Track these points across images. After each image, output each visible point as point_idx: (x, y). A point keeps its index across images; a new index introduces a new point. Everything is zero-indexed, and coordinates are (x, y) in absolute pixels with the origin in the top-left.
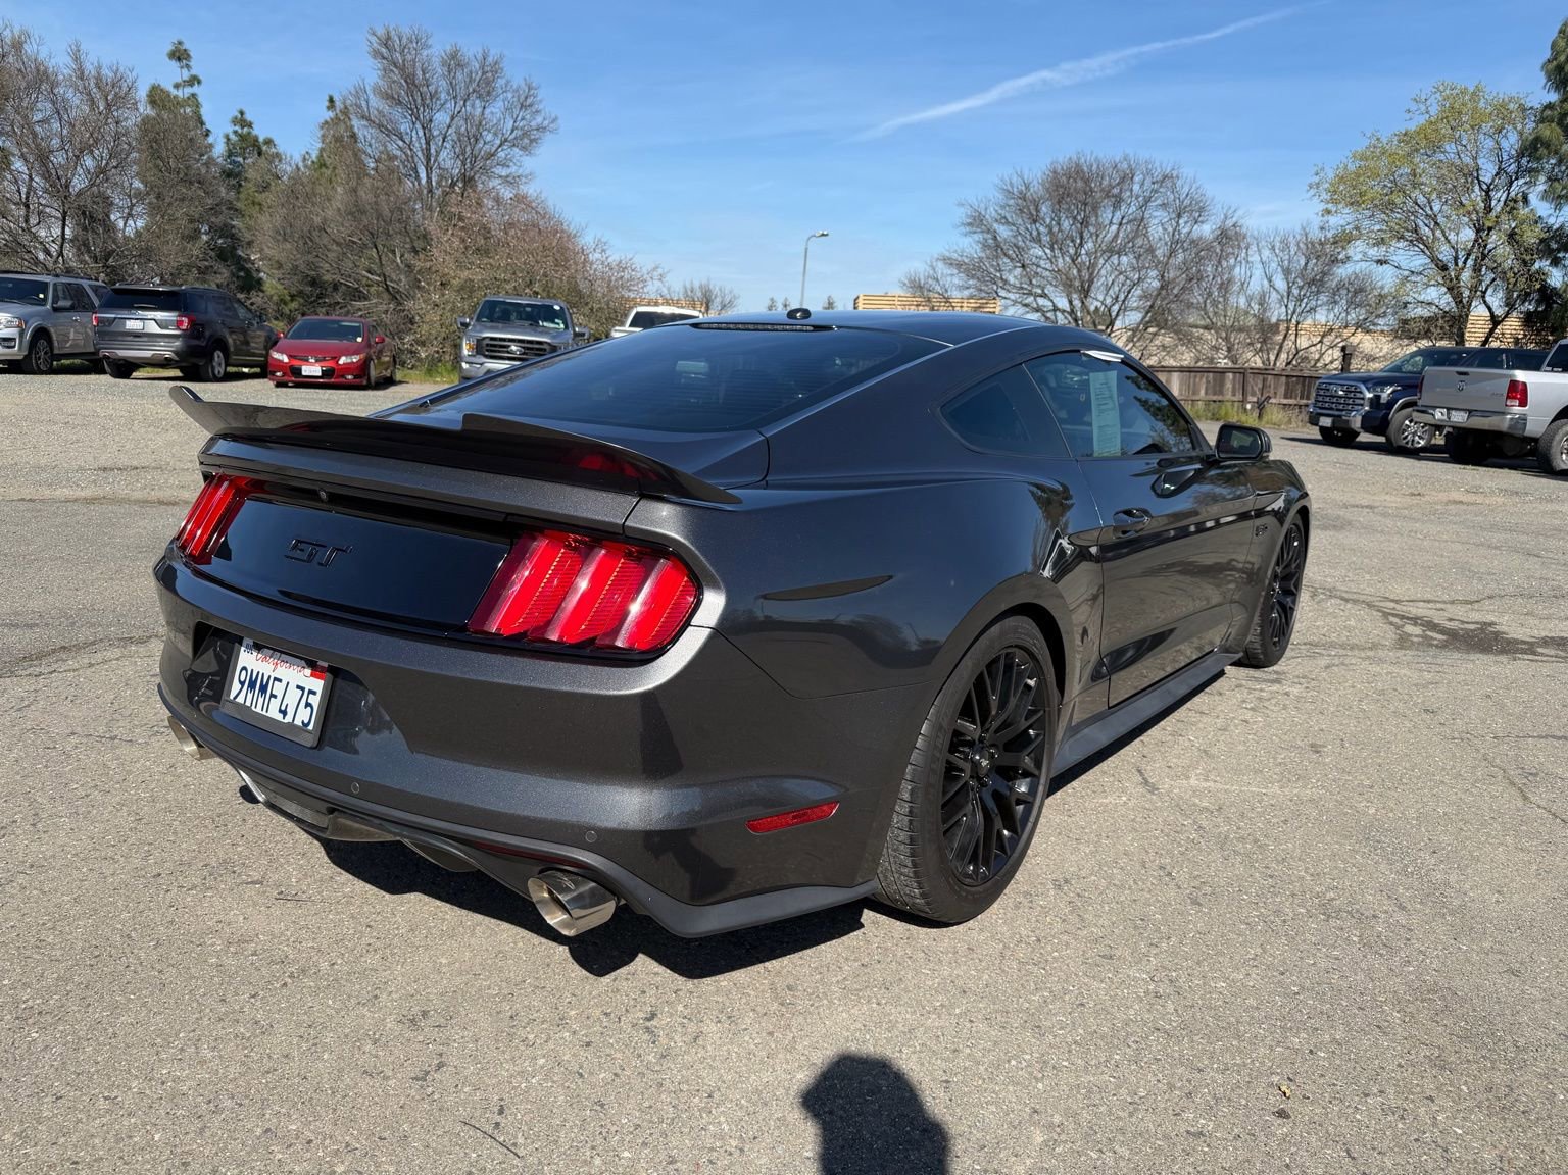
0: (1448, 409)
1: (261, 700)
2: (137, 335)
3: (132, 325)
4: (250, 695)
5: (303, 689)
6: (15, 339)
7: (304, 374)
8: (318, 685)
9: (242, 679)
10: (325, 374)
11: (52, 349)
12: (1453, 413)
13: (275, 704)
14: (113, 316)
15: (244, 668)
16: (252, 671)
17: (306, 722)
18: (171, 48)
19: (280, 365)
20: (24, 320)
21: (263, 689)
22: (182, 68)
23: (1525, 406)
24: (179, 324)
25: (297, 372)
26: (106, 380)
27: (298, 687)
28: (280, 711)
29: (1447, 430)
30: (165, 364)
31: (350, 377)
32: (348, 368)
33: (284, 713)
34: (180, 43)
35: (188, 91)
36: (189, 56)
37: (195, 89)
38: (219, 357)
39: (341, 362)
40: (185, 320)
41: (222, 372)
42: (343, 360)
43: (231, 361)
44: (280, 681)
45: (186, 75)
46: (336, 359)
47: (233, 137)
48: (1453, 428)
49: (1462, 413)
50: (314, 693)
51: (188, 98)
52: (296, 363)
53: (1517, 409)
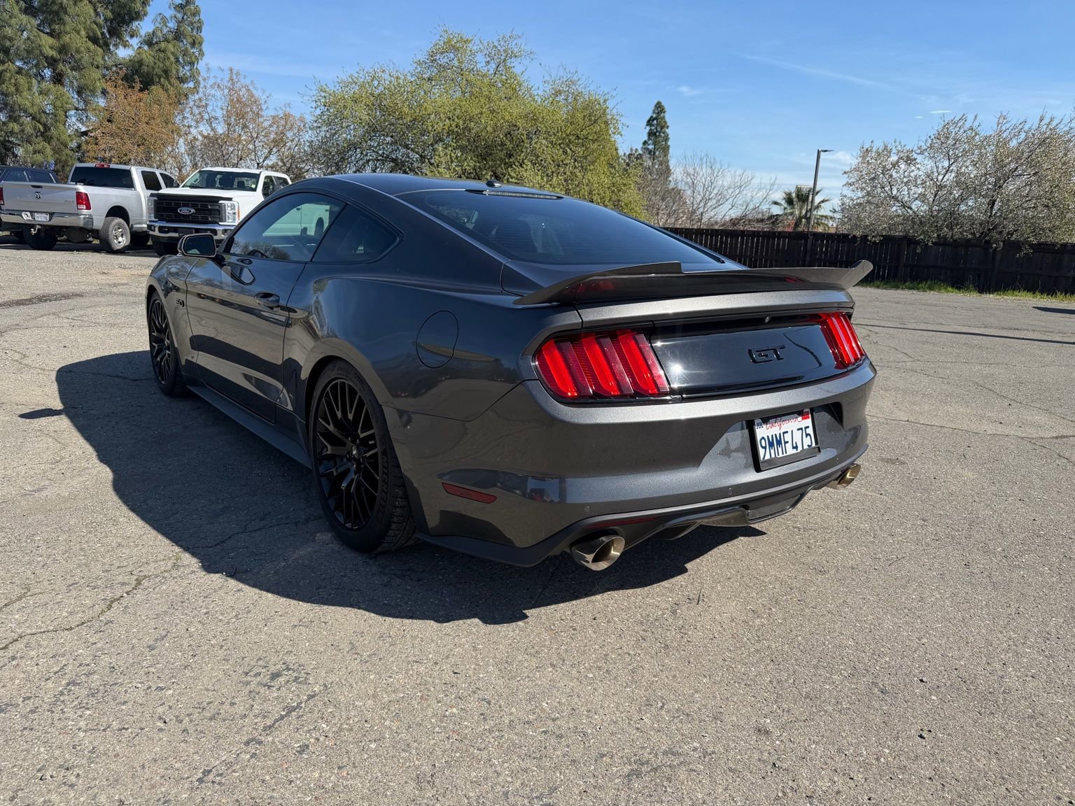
0: (31, 212)
1: (780, 449)
4: (772, 451)
5: (801, 429)
8: (808, 422)
9: (764, 445)
12: (36, 214)
13: (789, 446)
15: (763, 438)
16: (768, 437)
17: (810, 444)
21: (779, 443)
23: (90, 209)
27: (798, 429)
28: (793, 448)
29: (38, 227)
33: (796, 448)
44: (787, 432)
48: (41, 225)
49: (44, 215)
50: (808, 427)
53: (85, 212)
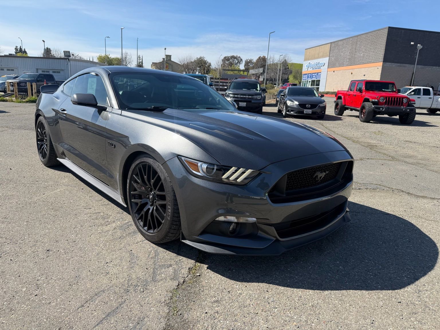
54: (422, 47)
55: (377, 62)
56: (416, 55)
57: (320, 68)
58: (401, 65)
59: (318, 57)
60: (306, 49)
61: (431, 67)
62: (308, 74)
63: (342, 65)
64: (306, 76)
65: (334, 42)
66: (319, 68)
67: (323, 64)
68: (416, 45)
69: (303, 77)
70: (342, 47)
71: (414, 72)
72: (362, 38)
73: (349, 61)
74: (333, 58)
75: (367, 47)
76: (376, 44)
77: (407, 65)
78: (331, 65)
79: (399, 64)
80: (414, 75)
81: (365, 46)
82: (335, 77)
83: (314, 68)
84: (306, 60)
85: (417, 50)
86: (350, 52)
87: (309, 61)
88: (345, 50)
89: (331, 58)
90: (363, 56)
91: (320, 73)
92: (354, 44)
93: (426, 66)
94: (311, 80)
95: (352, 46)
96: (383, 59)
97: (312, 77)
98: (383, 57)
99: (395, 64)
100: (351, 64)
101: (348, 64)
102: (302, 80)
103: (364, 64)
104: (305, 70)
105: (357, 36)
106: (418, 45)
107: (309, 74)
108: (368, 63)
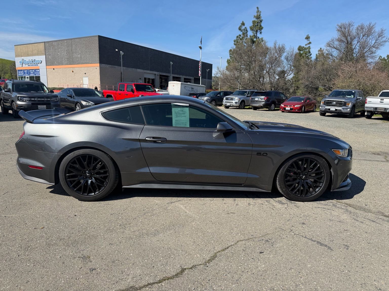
2: (257, 101)
3: (256, 99)
6: (237, 102)
7: (286, 109)
10: (291, 109)
11: (245, 104)
14: (253, 97)
18: (306, 36)
19: (282, 107)
20: (240, 99)
22: (308, 41)
24: (265, 98)
25: (285, 109)
26: (252, 110)
30: (261, 107)
31: (297, 110)
32: (297, 108)
34: (308, 35)
35: (308, 46)
36: (310, 38)
37: (310, 45)
38: (273, 105)
39: (295, 107)
40: (266, 98)
41: (273, 109)
42: (296, 106)
43: (276, 106)
45: (308, 42)
46: (294, 106)
47: (318, 54)
51: (308, 47)
52: (285, 107)
54: (123, 53)
55: (94, 63)
56: (121, 60)
57: (38, 65)
58: (113, 66)
59: (33, 55)
60: (15, 46)
61: (132, 69)
62: (24, 70)
63: (60, 63)
64: (22, 72)
65: (48, 42)
66: (36, 65)
67: (41, 62)
68: (119, 51)
69: (18, 73)
70: (58, 47)
71: (122, 72)
72: (76, 41)
73: (67, 61)
74: (50, 57)
75: (83, 50)
76: (90, 48)
77: (116, 67)
78: (48, 63)
79: (111, 66)
80: (122, 74)
81: (80, 49)
82: (56, 74)
83: (29, 64)
84: (17, 56)
85: (121, 55)
86: (67, 53)
87: (23, 58)
88: (62, 51)
89: (48, 56)
90: (80, 57)
91: (38, 70)
92: (69, 46)
93: (129, 68)
94: (29, 76)
95: (68, 48)
96: (99, 61)
97: (30, 74)
98: (99, 59)
99: (108, 65)
100: (70, 63)
101: (67, 63)
102: (18, 76)
103: (83, 64)
104: (18, 66)
105: (71, 39)
106: (121, 52)
107: (26, 70)
108: (86, 63)
